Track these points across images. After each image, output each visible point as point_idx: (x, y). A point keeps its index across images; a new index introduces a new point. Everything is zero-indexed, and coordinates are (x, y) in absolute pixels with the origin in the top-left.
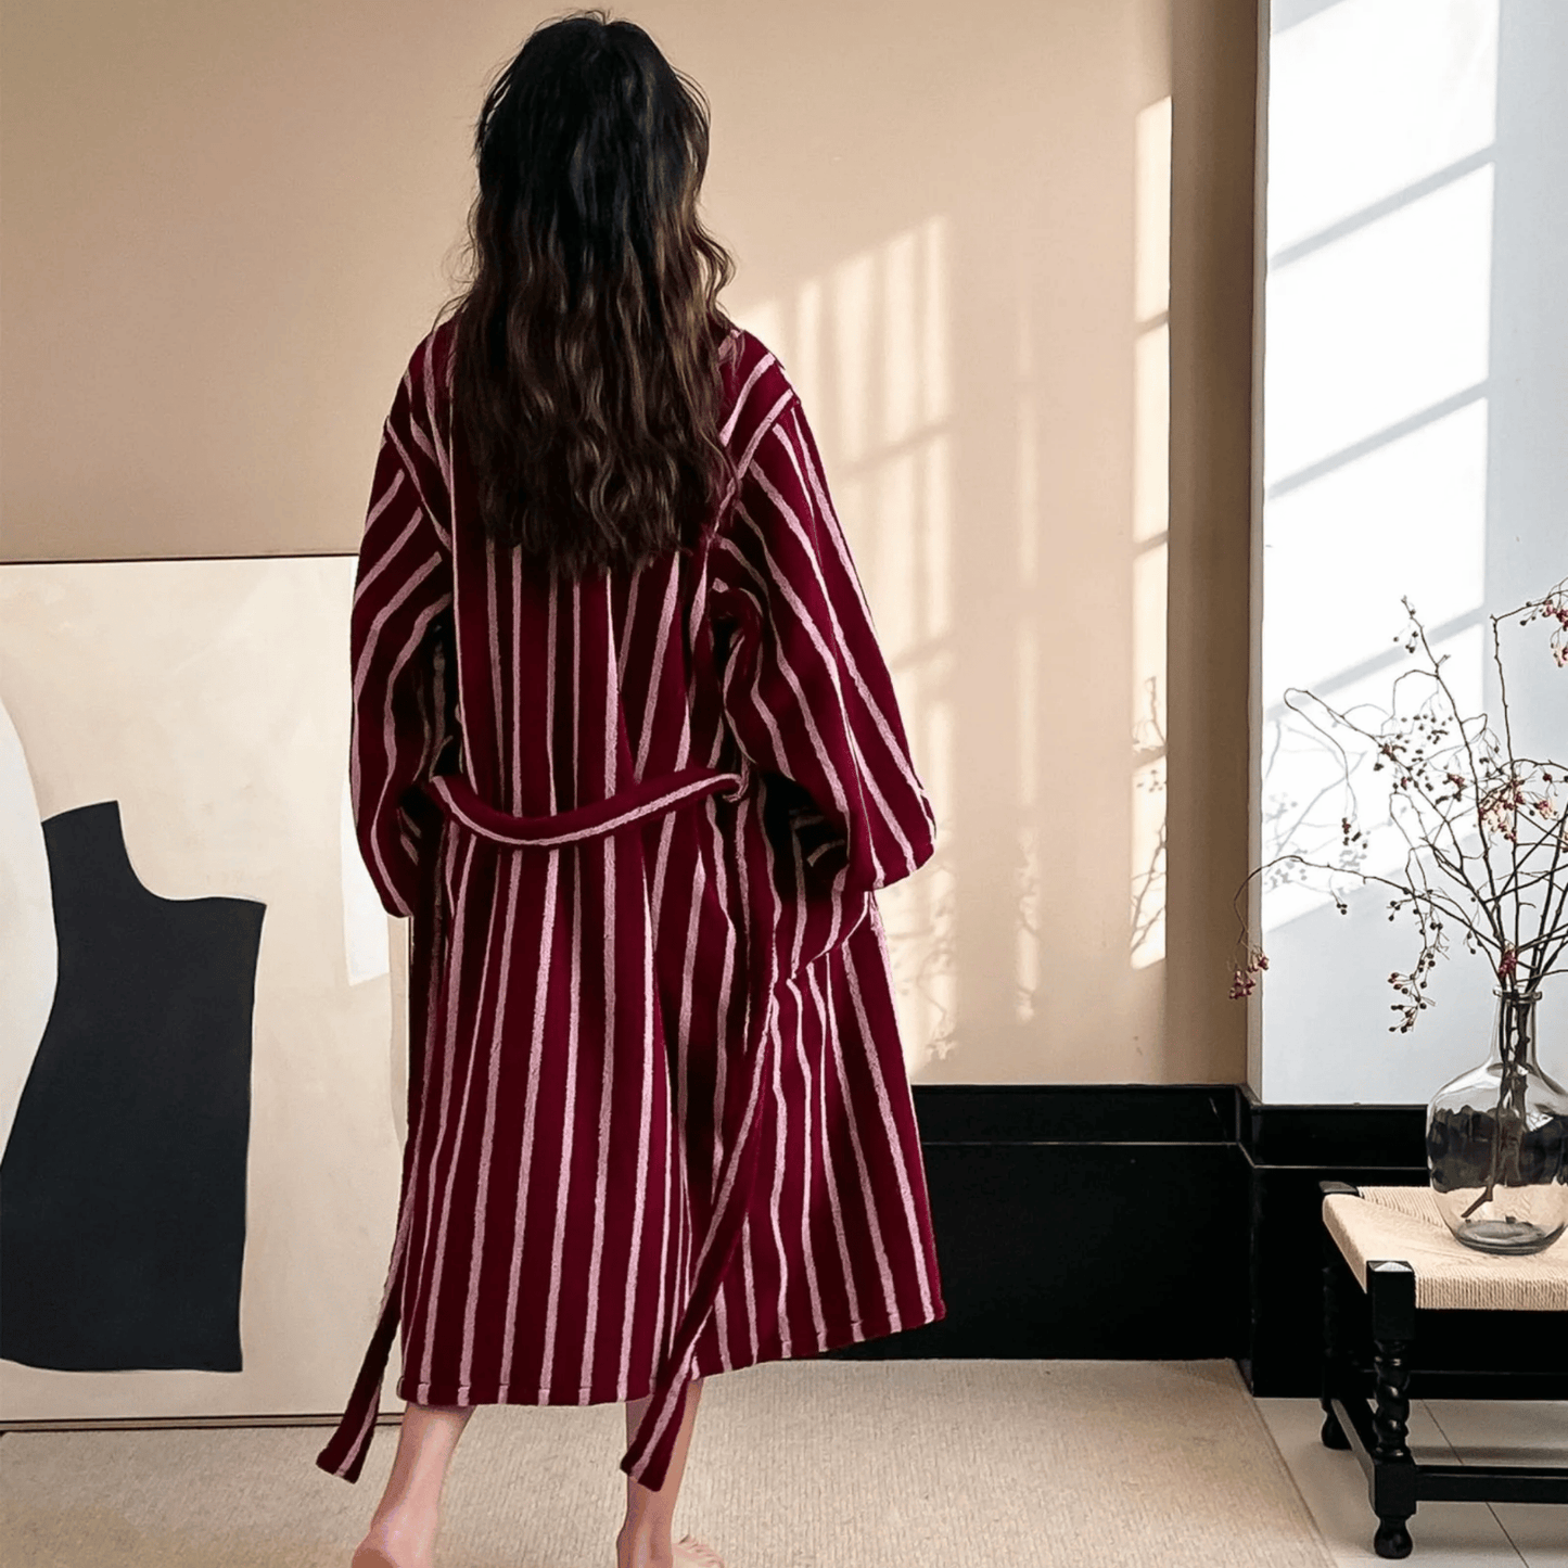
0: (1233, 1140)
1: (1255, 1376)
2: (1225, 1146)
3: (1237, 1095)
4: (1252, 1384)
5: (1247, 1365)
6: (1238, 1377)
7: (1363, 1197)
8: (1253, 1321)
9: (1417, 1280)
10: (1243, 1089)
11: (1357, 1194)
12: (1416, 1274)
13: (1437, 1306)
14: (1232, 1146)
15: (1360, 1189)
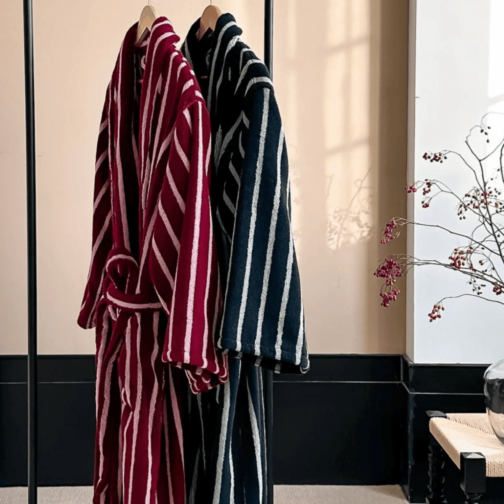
0: (400, 380)
1: (411, 493)
2: (396, 384)
3: (401, 360)
4: (409, 497)
5: (407, 487)
6: (402, 493)
7: (449, 419)
8: (410, 467)
9: (487, 462)
10: (405, 357)
11: (446, 417)
12: (486, 459)
13: (496, 475)
14: (399, 384)
15: (448, 415)
